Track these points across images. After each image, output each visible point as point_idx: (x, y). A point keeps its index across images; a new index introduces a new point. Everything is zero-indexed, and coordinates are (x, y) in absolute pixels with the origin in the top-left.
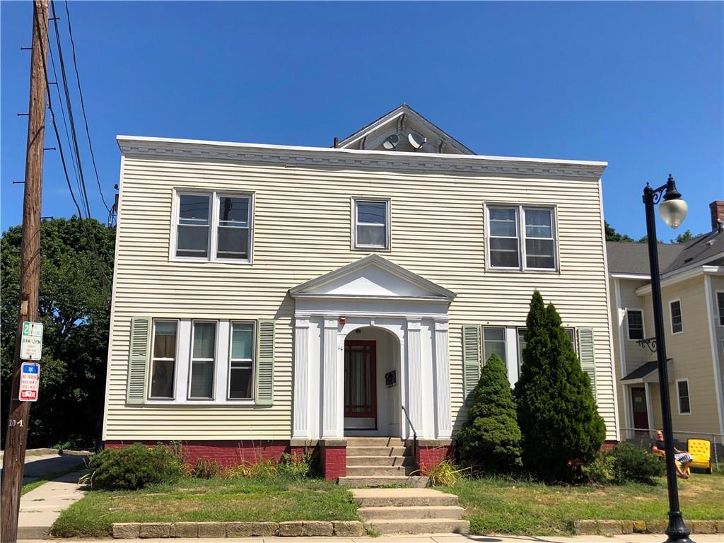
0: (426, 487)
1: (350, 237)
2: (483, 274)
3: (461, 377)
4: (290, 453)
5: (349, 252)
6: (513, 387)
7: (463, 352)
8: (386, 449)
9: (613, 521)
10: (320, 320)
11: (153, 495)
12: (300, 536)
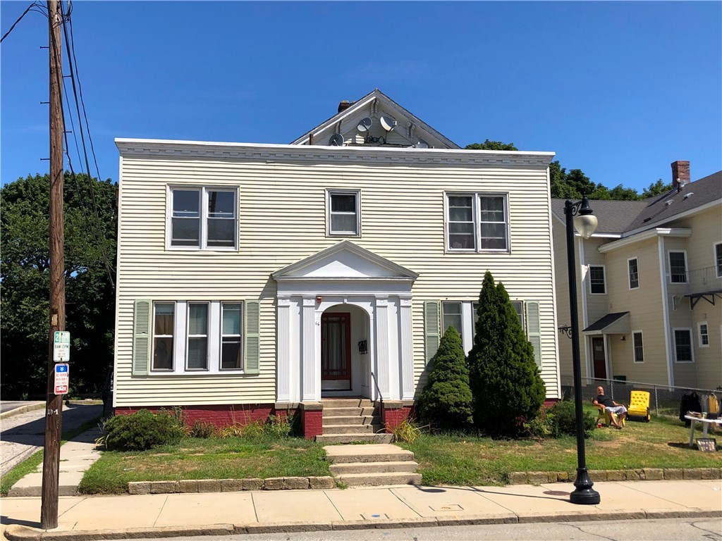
0: (391, 443)
1: (325, 225)
2: (442, 256)
3: (423, 346)
4: (275, 415)
5: (324, 238)
6: (467, 355)
7: (424, 324)
8: (357, 410)
9: (540, 472)
10: (299, 300)
11: (159, 455)
12: (281, 489)
